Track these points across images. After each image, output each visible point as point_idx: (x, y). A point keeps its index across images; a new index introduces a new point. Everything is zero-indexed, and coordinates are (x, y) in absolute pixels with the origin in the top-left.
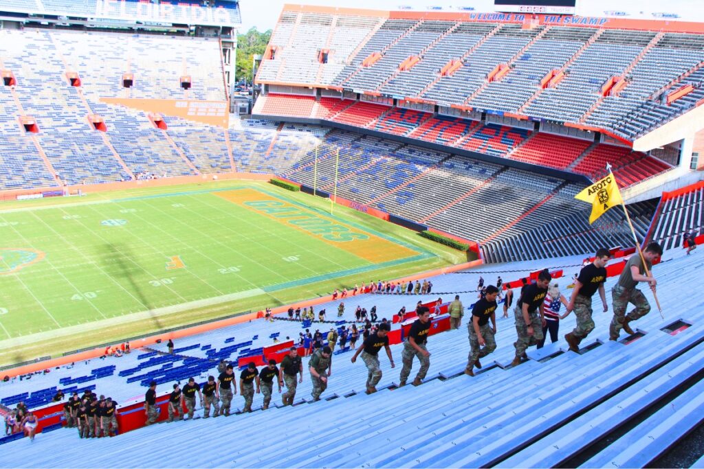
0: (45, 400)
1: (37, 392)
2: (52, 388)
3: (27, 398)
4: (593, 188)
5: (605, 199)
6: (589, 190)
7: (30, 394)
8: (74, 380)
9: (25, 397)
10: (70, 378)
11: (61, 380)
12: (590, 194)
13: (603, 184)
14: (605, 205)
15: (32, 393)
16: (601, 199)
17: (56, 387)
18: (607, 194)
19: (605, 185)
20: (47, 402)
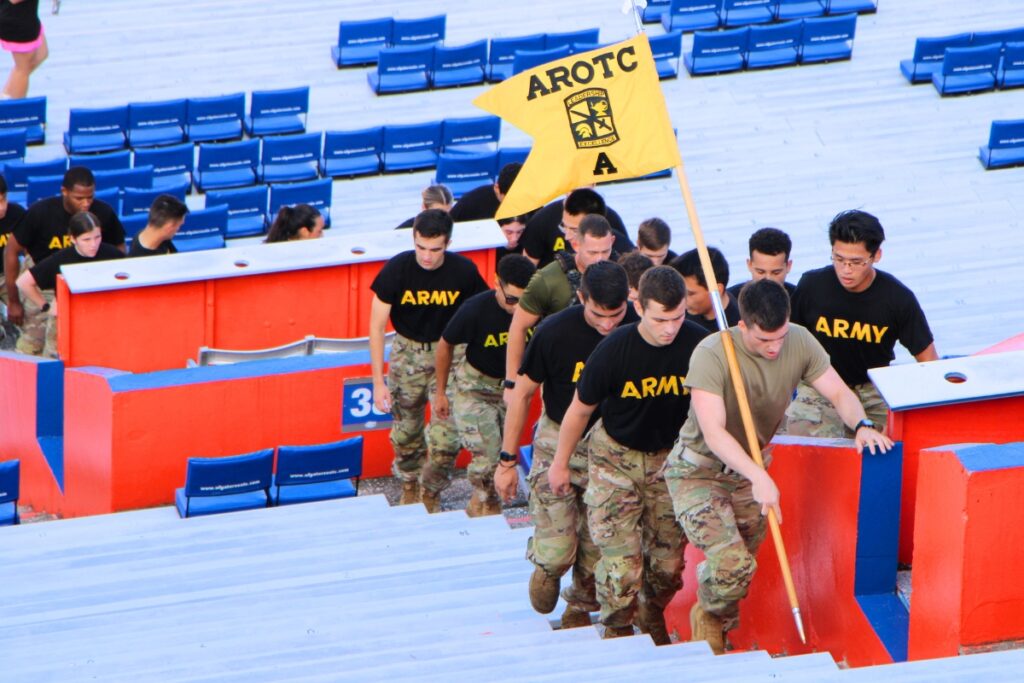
0: (195, 203)
1: (128, 117)
2: (265, 101)
3: (34, 156)
4: (550, 73)
5: (601, 132)
6: (534, 79)
7: (56, 123)
8: (474, 52)
9: (19, 145)
10: (437, 25)
11: (349, 32)
12: (531, 96)
13: (599, 68)
14: (602, 156)
15: (80, 120)
16: (585, 130)
17: (298, 99)
18: (609, 112)
19: (608, 74)
20: (215, 227)
